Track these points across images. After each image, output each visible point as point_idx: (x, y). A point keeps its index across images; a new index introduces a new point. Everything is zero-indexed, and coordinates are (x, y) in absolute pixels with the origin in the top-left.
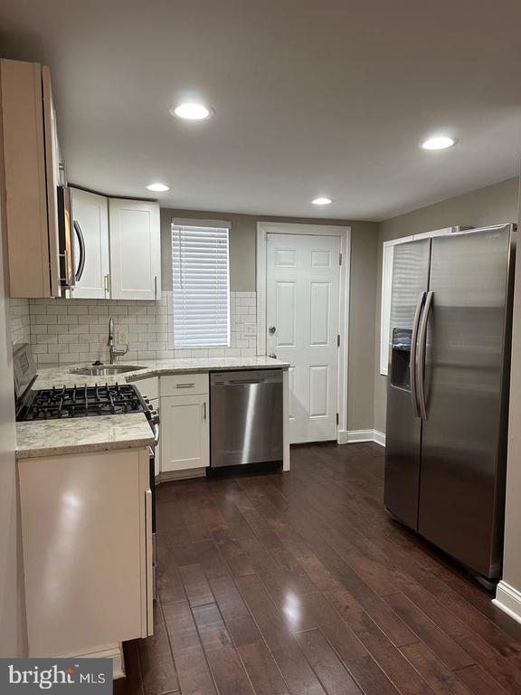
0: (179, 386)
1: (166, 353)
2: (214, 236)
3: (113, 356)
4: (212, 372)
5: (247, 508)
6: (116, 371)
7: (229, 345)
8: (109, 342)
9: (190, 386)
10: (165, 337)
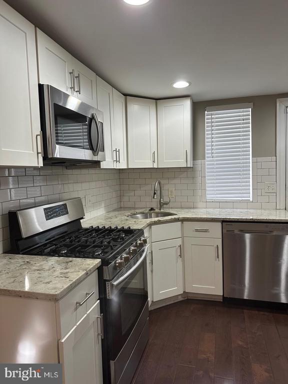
0: (197, 231)
1: (200, 205)
2: (240, 116)
3: (161, 205)
4: (224, 222)
5: (240, 343)
6: (159, 215)
7: (251, 200)
8: (154, 196)
9: (206, 231)
10: (199, 192)
